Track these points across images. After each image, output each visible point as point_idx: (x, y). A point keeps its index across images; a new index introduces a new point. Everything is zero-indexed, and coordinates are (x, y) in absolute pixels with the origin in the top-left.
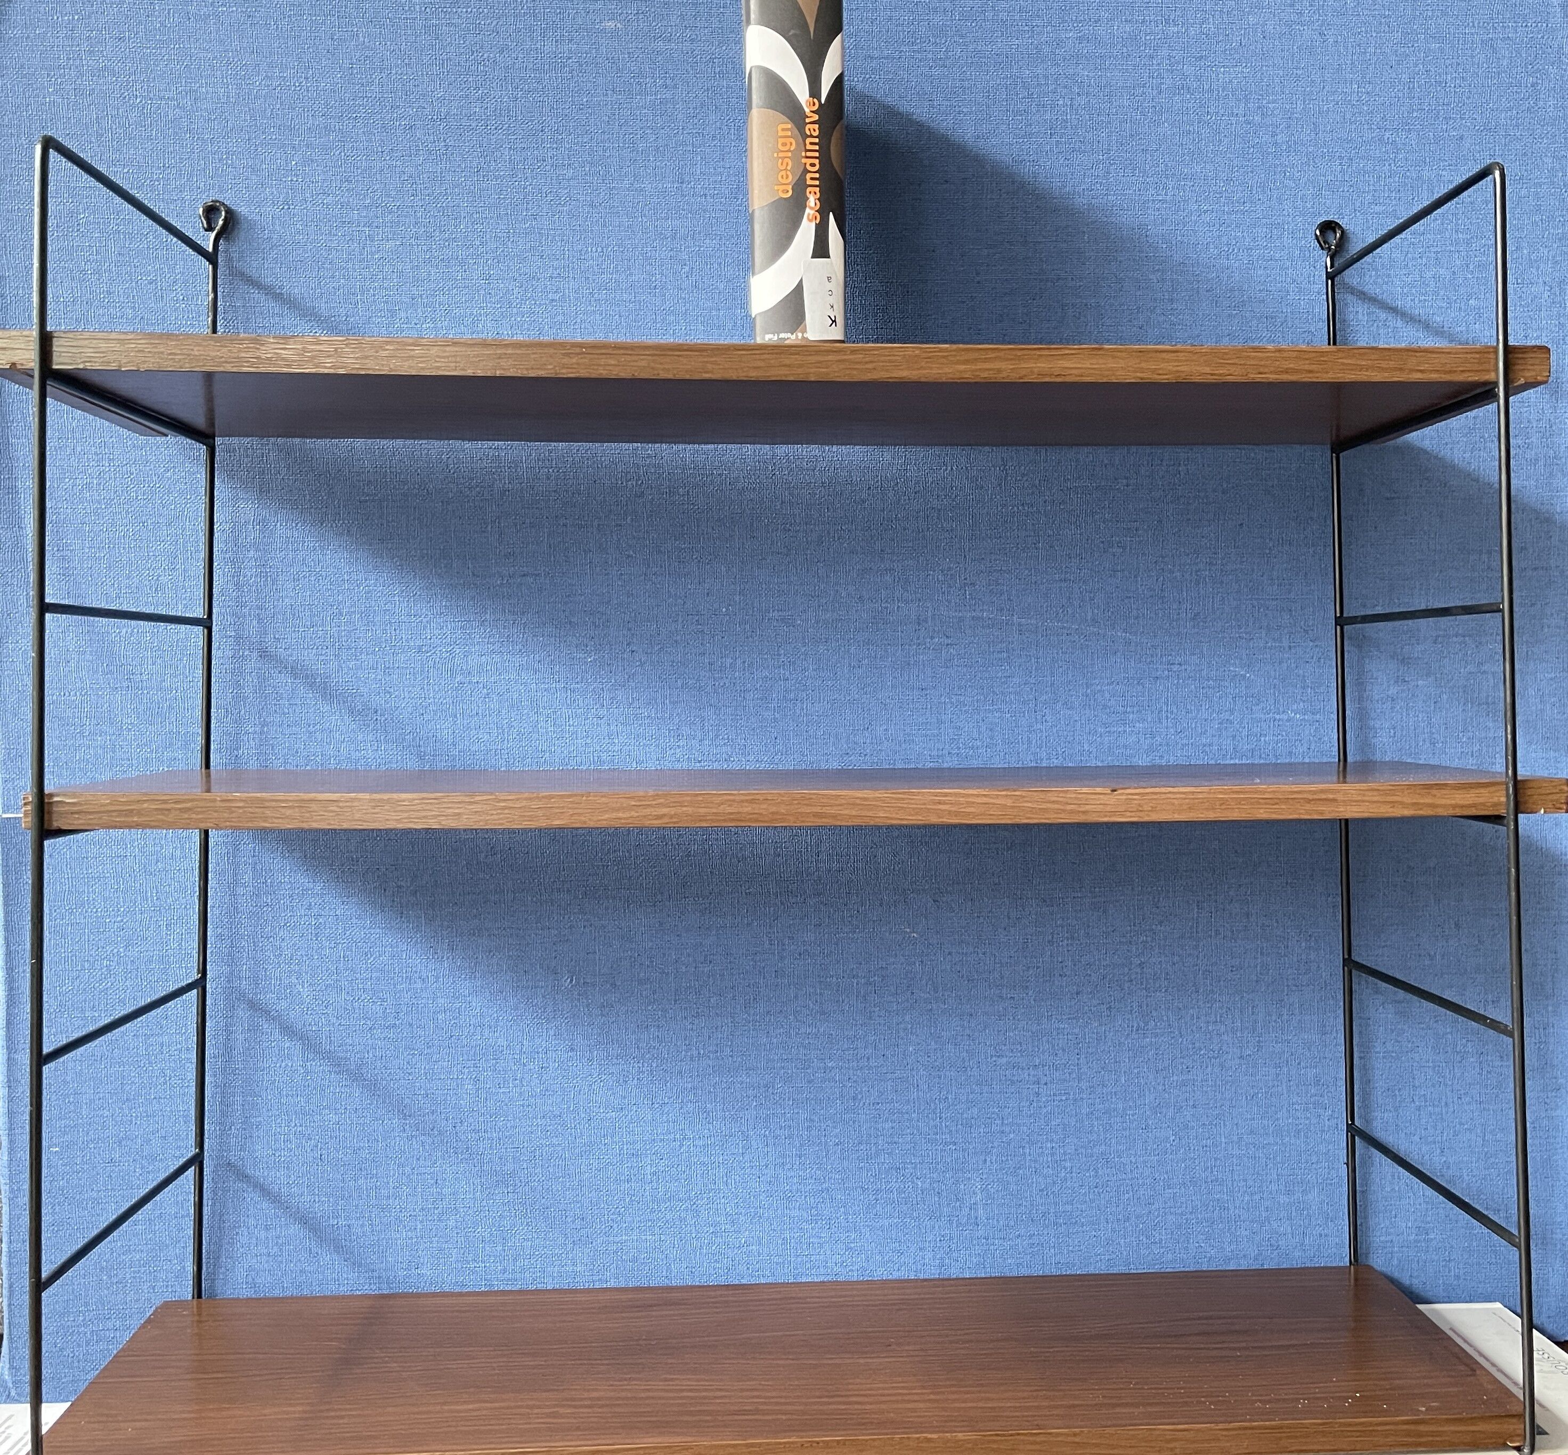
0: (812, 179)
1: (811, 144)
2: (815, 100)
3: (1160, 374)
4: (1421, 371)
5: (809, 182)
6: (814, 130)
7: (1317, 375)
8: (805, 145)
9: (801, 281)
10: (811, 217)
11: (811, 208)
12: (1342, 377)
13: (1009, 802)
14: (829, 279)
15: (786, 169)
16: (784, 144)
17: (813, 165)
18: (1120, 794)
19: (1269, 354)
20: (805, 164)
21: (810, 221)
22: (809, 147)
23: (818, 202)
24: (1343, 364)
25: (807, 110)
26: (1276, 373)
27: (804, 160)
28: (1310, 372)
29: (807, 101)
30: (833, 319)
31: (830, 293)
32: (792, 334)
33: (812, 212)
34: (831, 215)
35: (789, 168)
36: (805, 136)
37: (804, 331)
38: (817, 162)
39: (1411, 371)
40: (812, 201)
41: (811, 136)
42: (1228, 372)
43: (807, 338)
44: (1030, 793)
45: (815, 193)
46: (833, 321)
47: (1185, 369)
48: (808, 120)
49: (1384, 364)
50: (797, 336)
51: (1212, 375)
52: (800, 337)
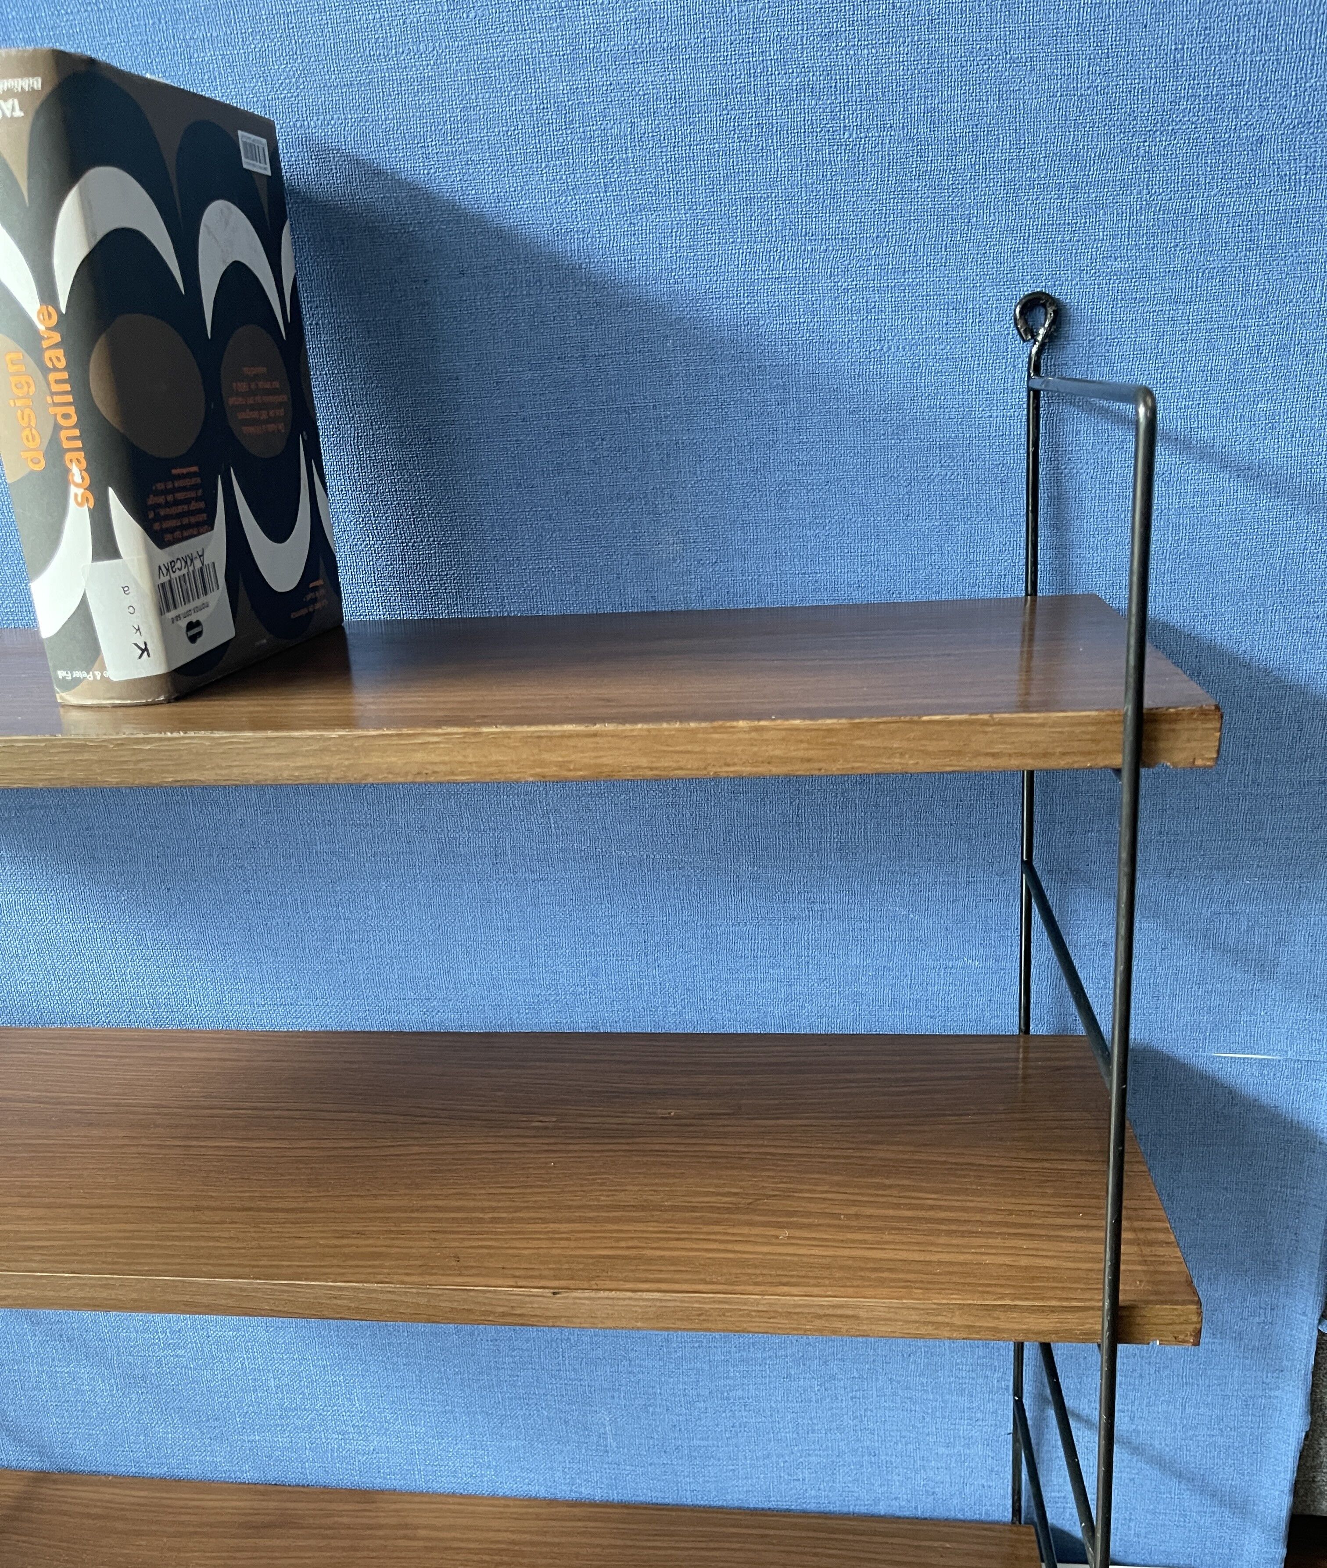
0: (69, 439)
1: (58, 382)
2: (51, 309)
3: (571, 770)
4: (993, 755)
5: (66, 445)
6: (58, 359)
7: (817, 765)
8: (48, 384)
9: (84, 595)
10: (79, 499)
11: (78, 485)
12: (858, 768)
13: (423, 1301)
14: (125, 590)
15: (29, 426)
16: (18, 386)
17: (66, 416)
18: (564, 1298)
19: (741, 736)
20: (56, 415)
21: (80, 505)
22: (56, 388)
23: (84, 473)
24: (862, 747)
25: (41, 327)
26: (754, 764)
27: (52, 410)
28: (809, 760)
29: (39, 313)
30: (143, 647)
31: (131, 610)
32: (88, 673)
33: (80, 491)
34: (111, 491)
35: (33, 424)
36: (45, 371)
37: (103, 668)
38: (71, 410)
39: (977, 754)
40: (77, 473)
41: (56, 369)
42: (674, 765)
43: (108, 678)
44: (447, 1291)
45: (78, 460)
46: (143, 651)
47: (610, 762)
48: (45, 344)
49: (931, 746)
50: (94, 675)
51: (651, 769)
52: (99, 678)
